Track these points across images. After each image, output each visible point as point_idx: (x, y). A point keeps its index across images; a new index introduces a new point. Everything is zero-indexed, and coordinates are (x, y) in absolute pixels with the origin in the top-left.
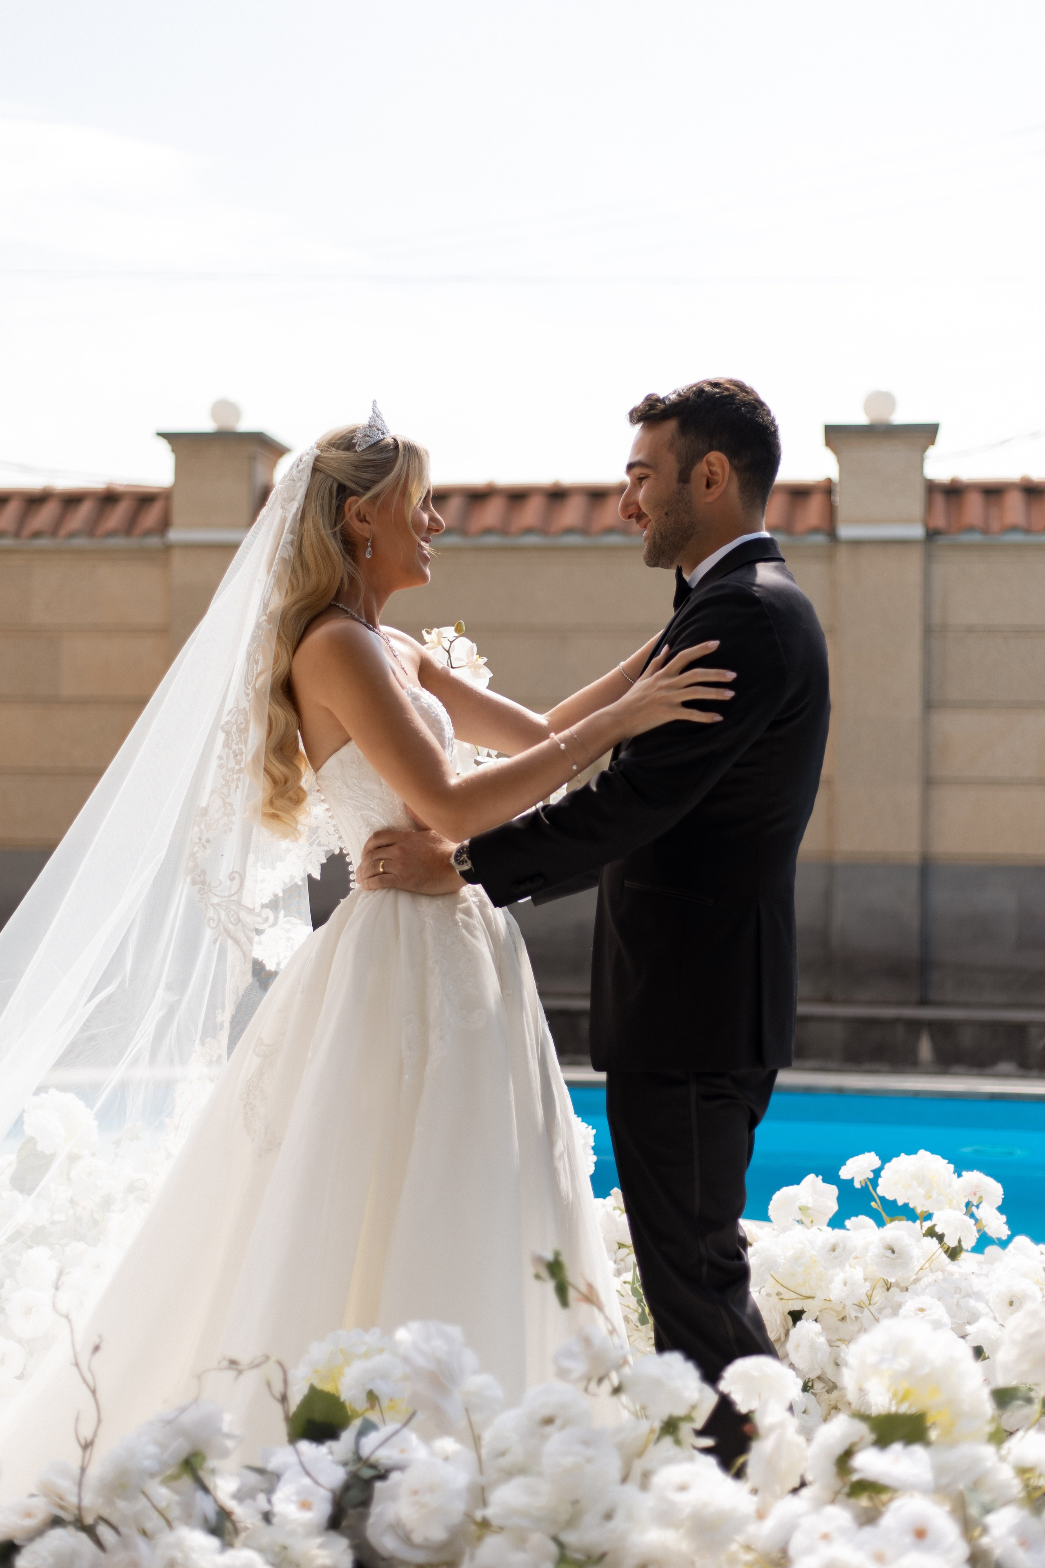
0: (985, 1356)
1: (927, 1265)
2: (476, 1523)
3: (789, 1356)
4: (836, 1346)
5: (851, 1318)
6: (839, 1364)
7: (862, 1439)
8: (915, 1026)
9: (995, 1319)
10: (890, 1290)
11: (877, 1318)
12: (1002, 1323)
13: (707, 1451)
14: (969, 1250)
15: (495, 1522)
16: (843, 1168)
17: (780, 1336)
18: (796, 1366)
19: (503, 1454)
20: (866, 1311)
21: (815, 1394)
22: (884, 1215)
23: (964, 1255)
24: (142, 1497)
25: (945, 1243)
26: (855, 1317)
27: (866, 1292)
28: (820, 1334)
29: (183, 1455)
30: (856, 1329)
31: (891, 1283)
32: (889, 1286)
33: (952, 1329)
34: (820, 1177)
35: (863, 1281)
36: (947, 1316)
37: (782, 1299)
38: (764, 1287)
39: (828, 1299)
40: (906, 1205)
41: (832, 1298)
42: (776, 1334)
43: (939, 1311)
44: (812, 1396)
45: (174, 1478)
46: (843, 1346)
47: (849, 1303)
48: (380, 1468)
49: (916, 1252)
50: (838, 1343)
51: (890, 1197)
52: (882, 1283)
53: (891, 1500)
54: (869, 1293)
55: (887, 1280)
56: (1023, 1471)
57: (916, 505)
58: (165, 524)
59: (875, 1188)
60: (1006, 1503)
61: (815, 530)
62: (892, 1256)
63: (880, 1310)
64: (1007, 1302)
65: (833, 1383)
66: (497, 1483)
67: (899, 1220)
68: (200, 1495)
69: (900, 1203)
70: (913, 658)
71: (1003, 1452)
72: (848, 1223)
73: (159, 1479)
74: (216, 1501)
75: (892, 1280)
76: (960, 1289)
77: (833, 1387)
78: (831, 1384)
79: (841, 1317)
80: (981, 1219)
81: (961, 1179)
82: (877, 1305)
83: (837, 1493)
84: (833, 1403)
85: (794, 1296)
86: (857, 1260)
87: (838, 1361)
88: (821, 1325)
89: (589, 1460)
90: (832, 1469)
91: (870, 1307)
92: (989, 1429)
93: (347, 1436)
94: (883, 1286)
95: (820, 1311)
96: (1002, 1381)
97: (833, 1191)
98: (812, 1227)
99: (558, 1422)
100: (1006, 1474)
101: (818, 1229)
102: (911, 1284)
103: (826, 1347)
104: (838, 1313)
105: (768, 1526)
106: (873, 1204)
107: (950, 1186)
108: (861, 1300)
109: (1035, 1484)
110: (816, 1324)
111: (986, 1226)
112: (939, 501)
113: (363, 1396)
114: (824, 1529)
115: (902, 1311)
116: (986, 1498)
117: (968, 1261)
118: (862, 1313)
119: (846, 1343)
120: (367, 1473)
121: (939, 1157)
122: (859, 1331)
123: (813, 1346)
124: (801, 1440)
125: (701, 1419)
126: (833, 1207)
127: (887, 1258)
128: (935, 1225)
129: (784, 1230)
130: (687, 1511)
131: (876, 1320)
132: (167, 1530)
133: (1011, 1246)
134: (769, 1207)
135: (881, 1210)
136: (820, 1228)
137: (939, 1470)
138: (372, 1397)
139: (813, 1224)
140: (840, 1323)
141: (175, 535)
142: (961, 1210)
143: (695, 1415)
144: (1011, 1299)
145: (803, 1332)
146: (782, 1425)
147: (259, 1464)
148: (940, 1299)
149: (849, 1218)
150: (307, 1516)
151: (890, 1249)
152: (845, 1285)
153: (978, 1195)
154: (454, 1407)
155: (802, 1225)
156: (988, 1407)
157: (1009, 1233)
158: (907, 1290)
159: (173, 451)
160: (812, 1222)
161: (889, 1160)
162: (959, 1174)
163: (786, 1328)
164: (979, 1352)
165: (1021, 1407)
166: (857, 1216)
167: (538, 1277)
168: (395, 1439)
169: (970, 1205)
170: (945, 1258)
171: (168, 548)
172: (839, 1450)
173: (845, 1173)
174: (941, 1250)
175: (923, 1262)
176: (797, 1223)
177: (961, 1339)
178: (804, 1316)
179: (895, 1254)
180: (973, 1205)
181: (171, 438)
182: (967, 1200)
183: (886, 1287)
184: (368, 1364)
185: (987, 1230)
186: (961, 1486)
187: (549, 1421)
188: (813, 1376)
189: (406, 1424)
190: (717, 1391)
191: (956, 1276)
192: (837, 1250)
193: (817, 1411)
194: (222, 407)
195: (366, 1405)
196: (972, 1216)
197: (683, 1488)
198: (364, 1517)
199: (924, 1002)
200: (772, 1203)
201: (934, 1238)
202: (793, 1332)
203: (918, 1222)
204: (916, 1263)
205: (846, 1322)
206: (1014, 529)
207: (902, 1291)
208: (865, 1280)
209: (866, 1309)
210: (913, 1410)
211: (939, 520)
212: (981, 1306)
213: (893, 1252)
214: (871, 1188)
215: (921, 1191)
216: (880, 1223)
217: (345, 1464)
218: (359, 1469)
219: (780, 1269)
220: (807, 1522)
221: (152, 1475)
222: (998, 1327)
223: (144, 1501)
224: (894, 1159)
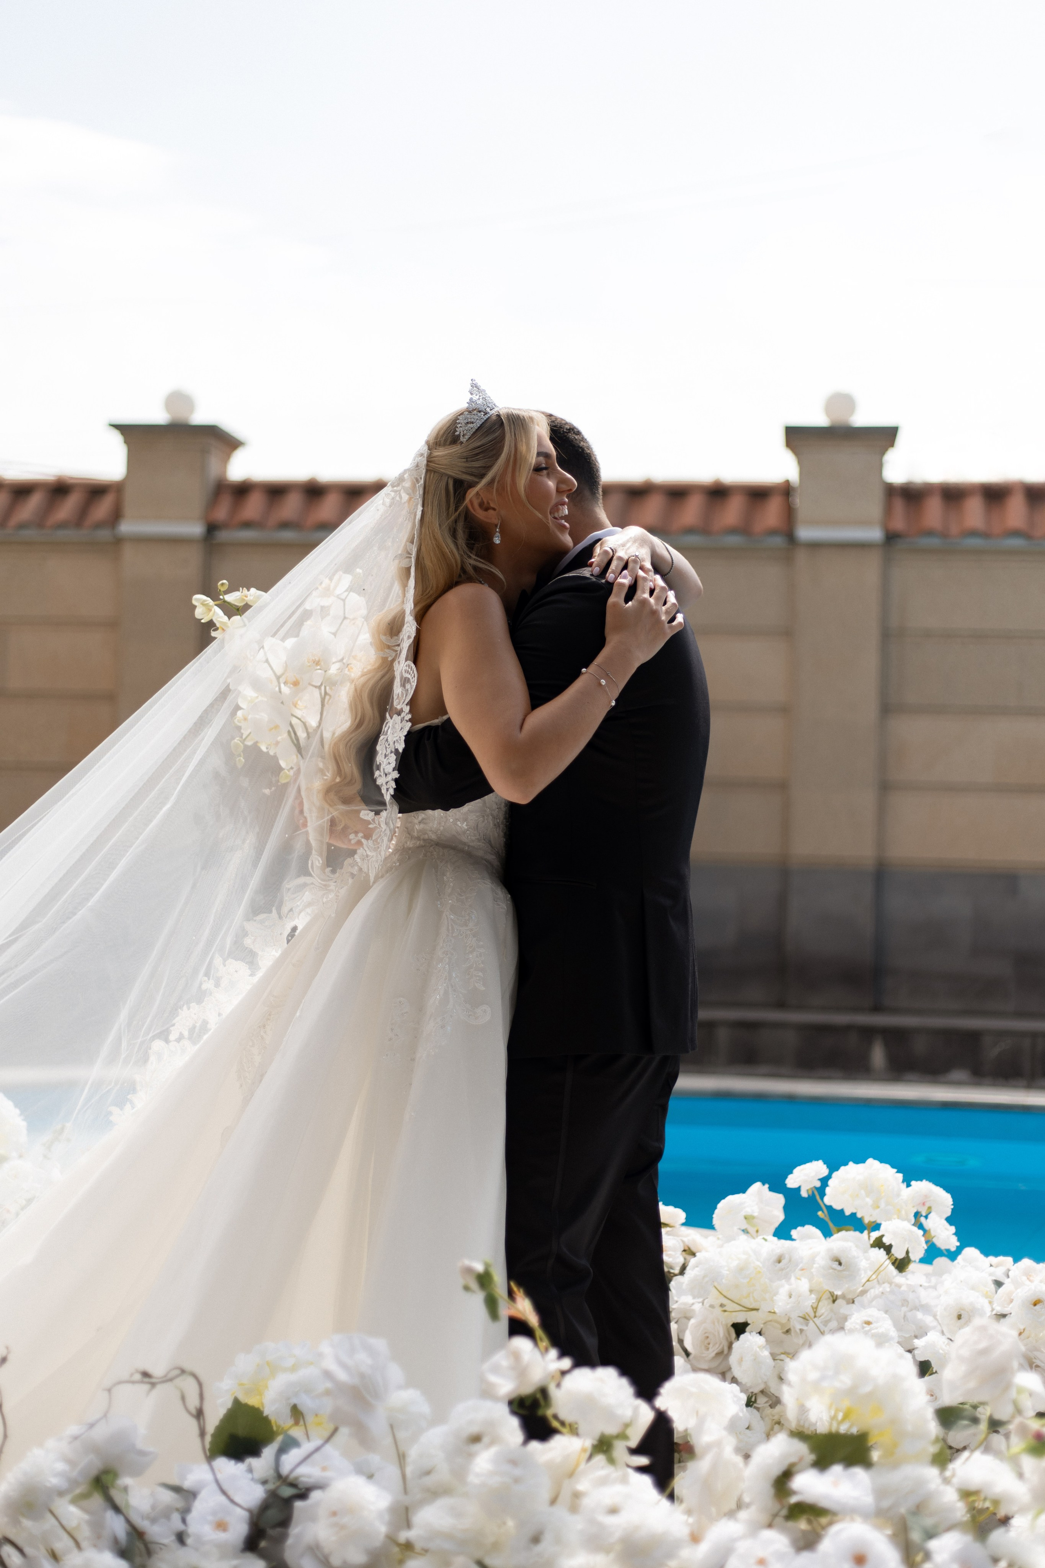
0: (933, 1371)
1: (874, 1277)
2: (399, 1545)
3: (732, 1370)
4: (781, 1360)
5: (796, 1331)
6: (783, 1377)
7: (801, 1459)
8: (868, 1033)
9: (943, 1333)
10: (836, 1302)
11: (822, 1331)
12: (950, 1337)
13: (642, 1469)
14: (917, 1261)
15: (418, 1546)
16: (790, 1176)
17: (723, 1348)
18: (739, 1379)
19: (428, 1473)
20: (811, 1323)
21: (758, 1409)
22: (831, 1225)
23: (912, 1267)
24: (49, 1515)
25: (893, 1255)
26: (800, 1329)
27: (811, 1304)
28: (764, 1347)
29: (94, 1472)
30: (801, 1342)
31: (837, 1295)
32: (835, 1298)
33: (898, 1342)
34: (767, 1186)
35: (809, 1293)
36: (894, 1329)
37: (725, 1311)
38: (707, 1298)
39: (773, 1311)
40: (854, 1215)
41: (777, 1310)
42: (719, 1347)
43: (885, 1325)
44: (755, 1411)
45: (85, 1496)
46: (787, 1360)
47: (794, 1316)
48: (300, 1486)
49: (863, 1264)
50: (782, 1357)
51: (837, 1206)
52: (827, 1295)
53: (831, 1523)
54: (815, 1306)
55: (833, 1292)
56: (966, 1494)
57: (874, 507)
58: (116, 515)
59: (822, 1198)
60: (949, 1529)
61: (773, 532)
62: (839, 1268)
63: (826, 1323)
64: (955, 1315)
65: (776, 1397)
66: (422, 1503)
67: (847, 1230)
68: (110, 1514)
69: (847, 1213)
70: (870, 661)
71: (948, 1473)
72: (794, 1233)
73: (69, 1497)
74: (128, 1521)
75: (838, 1293)
76: (908, 1302)
77: (775, 1402)
78: (774, 1399)
79: (786, 1329)
80: (930, 1230)
81: (910, 1188)
82: (822, 1317)
83: (775, 1515)
84: (776, 1418)
85: (739, 1308)
86: (803, 1271)
87: (781, 1375)
88: (766, 1338)
89: (517, 1480)
90: (768, 1490)
91: (815, 1320)
92: (933, 1449)
93: (268, 1452)
94: (829, 1298)
95: (765, 1323)
96: (948, 1399)
97: (779, 1200)
98: (757, 1236)
99: (486, 1440)
100: (950, 1496)
101: (764, 1238)
102: (858, 1296)
103: (770, 1361)
104: (782, 1325)
105: (703, 1549)
106: (820, 1213)
107: (898, 1195)
108: (807, 1313)
109: (980, 1507)
110: (760, 1337)
111: (934, 1237)
112: (899, 505)
113: (287, 1411)
114: (761, 1554)
115: (848, 1325)
116: (929, 1522)
117: (917, 1272)
118: (807, 1325)
119: (790, 1356)
120: (287, 1492)
121: (888, 1166)
122: (803, 1345)
123: (756, 1359)
124: (739, 1460)
125: (635, 1438)
126: (779, 1216)
127: (833, 1270)
128: (883, 1236)
129: (730, 1239)
130: (618, 1535)
131: (822, 1333)
132: (75, 1550)
133: (960, 1258)
134: (714, 1216)
135: (827, 1219)
136: (766, 1237)
137: (880, 1493)
138: (296, 1413)
139: (759, 1233)
140: (784, 1336)
141: (126, 527)
142: (909, 1221)
143: (629, 1432)
144: (959, 1312)
145: (746, 1345)
146: (718, 1444)
147: (175, 1481)
148: (886, 1312)
149: (795, 1228)
150: (222, 1536)
151: (836, 1261)
152: (790, 1297)
153: (927, 1205)
154: (378, 1424)
155: (748, 1235)
156: (933, 1427)
157: (958, 1244)
158: (853, 1302)
159: (125, 442)
160: (757, 1231)
161: (837, 1169)
162: (907, 1182)
163: (730, 1341)
164: (925, 1368)
165: (967, 1426)
166: (803, 1226)
167: (467, 1288)
168: (316, 1456)
169: (919, 1215)
170: (892, 1268)
171: (119, 541)
172: (777, 1471)
173: (792, 1182)
174: (888, 1261)
175: (870, 1273)
176: (742, 1233)
177: (908, 1353)
178: (748, 1329)
179: (842, 1266)
180: (921, 1216)
181: (125, 430)
182: (915, 1211)
183: (832, 1299)
184: (293, 1377)
185: (935, 1240)
186: (903, 1510)
187: (476, 1439)
188: (756, 1390)
189: (328, 1440)
190: (653, 1408)
191: (904, 1288)
192: (783, 1261)
193: (760, 1427)
194: (177, 399)
195: (291, 1422)
196: (921, 1227)
197: (613, 1511)
198: (283, 1537)
199: (877, 1008)
200: (716, 1211)
201: (882, 1249)
202: (736, 1345)
203: (866, 1232)
204: (862, 1276)
205: (791, 1335)
206: (973, 533)
207: (848, 1303)
208: (811, 1291)
209: (811, 1322)
210: (854, 1431)
211: (899, 523)
212: (929, 1320)
213: (840, 1264)
214: (818, 1197)
215: (869, 1201)
216: (827, 1234)
217: (264, 1482)
218: (278, 1488)
219: (724, 1281)
220: (743, 1546)
221: (61, 1494)
222: (947, 1341)
223: (53, 1521)
224: (842, 1168)
